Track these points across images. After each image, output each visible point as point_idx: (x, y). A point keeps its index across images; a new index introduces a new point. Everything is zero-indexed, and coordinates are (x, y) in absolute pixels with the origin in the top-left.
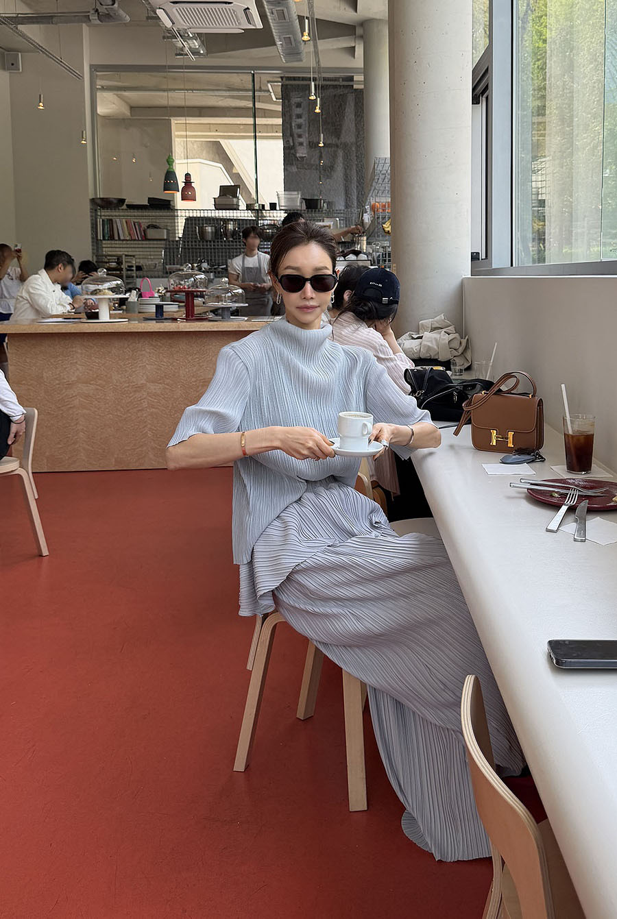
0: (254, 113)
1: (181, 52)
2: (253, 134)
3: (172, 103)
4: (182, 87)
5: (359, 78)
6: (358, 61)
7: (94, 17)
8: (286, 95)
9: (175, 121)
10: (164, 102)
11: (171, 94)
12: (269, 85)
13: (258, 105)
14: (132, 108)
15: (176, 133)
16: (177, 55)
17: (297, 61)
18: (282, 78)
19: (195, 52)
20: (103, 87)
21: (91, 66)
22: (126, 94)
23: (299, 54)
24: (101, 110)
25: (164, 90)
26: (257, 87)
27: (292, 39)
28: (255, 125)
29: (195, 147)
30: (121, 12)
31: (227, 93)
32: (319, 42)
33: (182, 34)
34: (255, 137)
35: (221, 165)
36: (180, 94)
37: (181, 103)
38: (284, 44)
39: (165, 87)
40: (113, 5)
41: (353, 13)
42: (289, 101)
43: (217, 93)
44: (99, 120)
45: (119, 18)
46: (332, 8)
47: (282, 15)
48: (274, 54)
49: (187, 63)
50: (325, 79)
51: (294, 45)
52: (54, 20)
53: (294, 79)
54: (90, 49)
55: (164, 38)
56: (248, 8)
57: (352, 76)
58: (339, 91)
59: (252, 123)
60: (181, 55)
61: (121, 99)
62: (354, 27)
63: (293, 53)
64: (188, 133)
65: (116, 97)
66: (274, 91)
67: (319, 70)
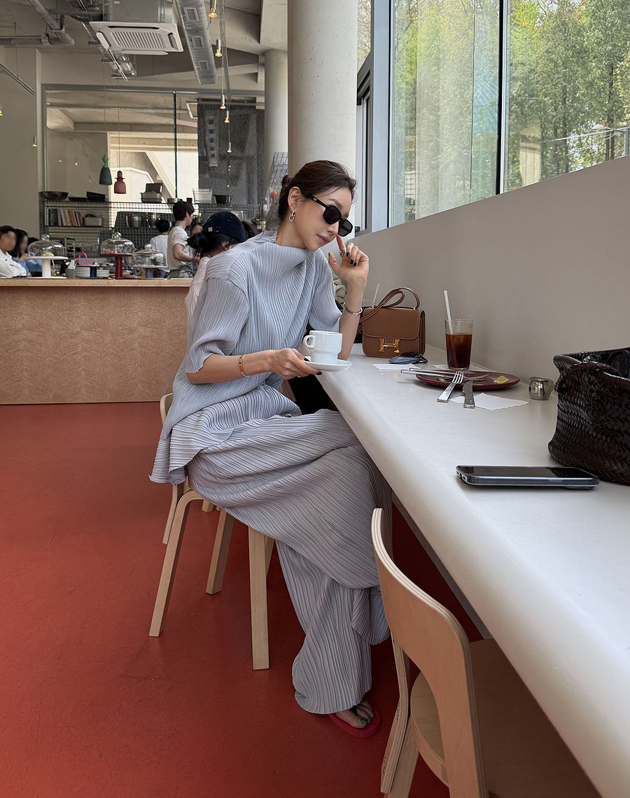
0: (175, 129)
1: (116, 74)
2: (174, 147)
3: (108, 119)
4: (117, 106)
5: (261, 99)
6: (260, 85)
7: (45, 40)
8: (201, 115)
9: (111, 135)
10: (101, 119)
11: (107, 110)
12: (188, 105)
13: (178, 122)
14: (76, 123)
15: (112, 145)
16: (113, 76)
17: (211, 83)
18: (198, 99)
19: (128, 74)
20: (52, 104)
21: (42, 85)
22: (71, 110)
23: (212, 77)
24: (50, 124)
25: (102, 108)
26: (177, 107)
27: (207, 64)
28: (176, 139)
29: (127, 158)
30: (67, 36)
31: (153, 111)
32: (230, 68)
33: (117, 58)
34: (176, 150)
35: (148, 173)
36: (114, 111)
37: (116, 120)
38: (201, 69)
39: (102, 105)
40: (61, 29)
41: (257, 44)
42: (203, 118)
43: (145, 111)
44: (48, 132)
45: (65, 41)
46: (239, 39)
47: (199, 43)
48: (193, 78)
49: (121, 83)
50: (233, 101)
51: (208, 69)
52: (12, 42)
53: (208, 100)
54: (42, 71)
55: (102, 60)
56: (172, 34)
57: (255, 98)
58: (244, 112)
59: (173, 137)
60: (117, 76)
61: (67, 115)
62: (257, 56)
63: (208, 76)
64: (121, 145)
65: (62, 113)
66: (191, 110)
67: (228, 92)
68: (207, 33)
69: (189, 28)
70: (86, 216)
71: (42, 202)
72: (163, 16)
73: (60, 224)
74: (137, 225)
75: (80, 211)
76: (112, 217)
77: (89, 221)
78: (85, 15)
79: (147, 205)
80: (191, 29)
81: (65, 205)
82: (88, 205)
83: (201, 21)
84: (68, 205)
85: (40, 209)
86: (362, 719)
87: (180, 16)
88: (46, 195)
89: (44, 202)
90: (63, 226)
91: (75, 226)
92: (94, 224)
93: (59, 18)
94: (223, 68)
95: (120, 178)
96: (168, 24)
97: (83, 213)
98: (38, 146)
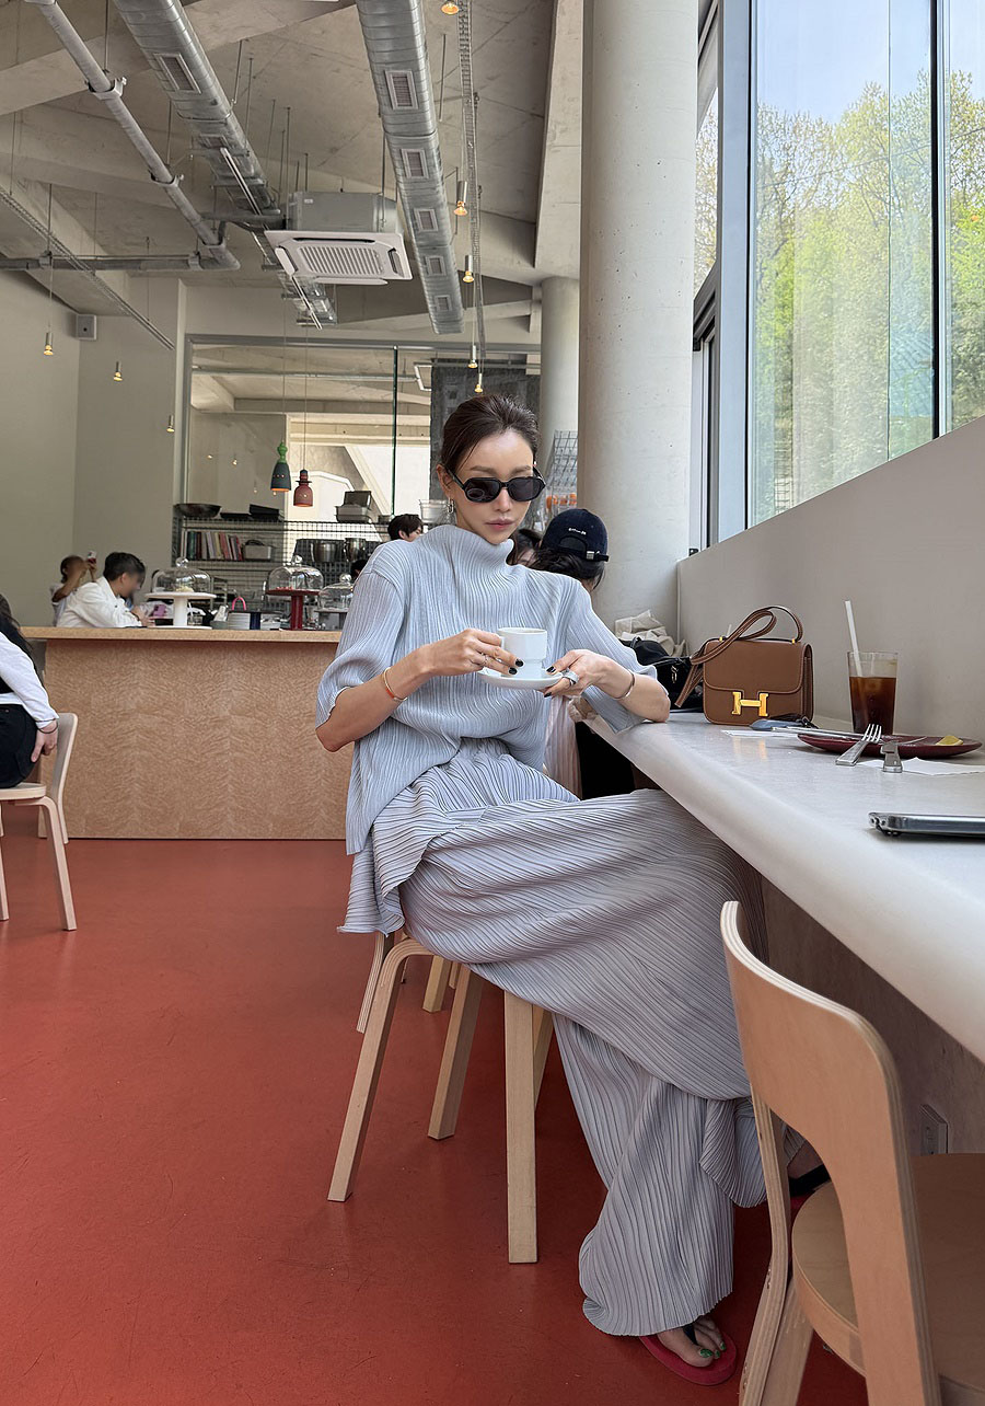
0: (395, 408)
1: (304, 319)
2: (392, 438)
3: (290, 393)
4: (303, 370)
5: (534, 358)
6: (534, 336)
7: (194, 262)
8: (437, 384)
9: (293, 419)
10: (278, 392)
11: (287, 377)
12: (416, 368)
13: (401, 397)
14: (236, 399)
15: (292, 435)
16: (298, 321)
17: (455, 332)
18: (433, 360)
19: (323, 319)
20: (200, 367)
21: (187, 336)
22: (231, 378)
23: (457, 321)
24: (196, 400)
25: (280, 373)
26: (400, 371)
27: (449, 301)
28: (395, 425)
29: (315, 457)
30: (229, 255)
31: (361, 379)
32: (485, 308)
33: (307, 292)
34: (395, 442)
35: (347, 481)
36: (300, 379)
37: (301, 394)
38: (438, 308)
39: (281, 369)
40: (220, 244)
41: (532, 269)
42: (440, 390)
43: (347, 378)
44: (193, 413)
45: (226, 264)
46: (502, 261)
47: (438, 266)
48: (425, 324)
49: (311, 333)
50: (488, 362)
51: (451, 309)
52: (143, 265)
53: (449, 361)
54: (186, 315)
55: (283, 296)
56: (394, 250)
57: (526, 356)
58: (507, 379)
59: (392, 422)
60: (305, 321)
61: (223, 386)
62: (530, 288)
63: (449, 321)
64: (307, 435)
65: (216, 384)
66: (422, 376)
67: (482, 346)
68: (451, 250)
69: (421, 242)
70: (247, 544)
71: (178, 521)
72: (381, 222)
73: (205, 557)
74: (327, 558)
75: (238, 536)
76: (289, 546)
77: (251, 552)
78: (259, 222)
79: (344, 527)
80: (425, 244)
81: (216, 526)
82: (251, 527)
83: (441, 231)
84: (220, 526)
85: (174, 532)
86: (704, 1350)
87: (407, 223)
88: (185, 509)
89: (180, 520)
90: (208, 559)
91: (229, 560)
92: (259, 557)
93: (217, 227)
94: (474, 308)
95: (304, 481)
96: (390, 234)
97: (243, 537)
98: (175, 430)
